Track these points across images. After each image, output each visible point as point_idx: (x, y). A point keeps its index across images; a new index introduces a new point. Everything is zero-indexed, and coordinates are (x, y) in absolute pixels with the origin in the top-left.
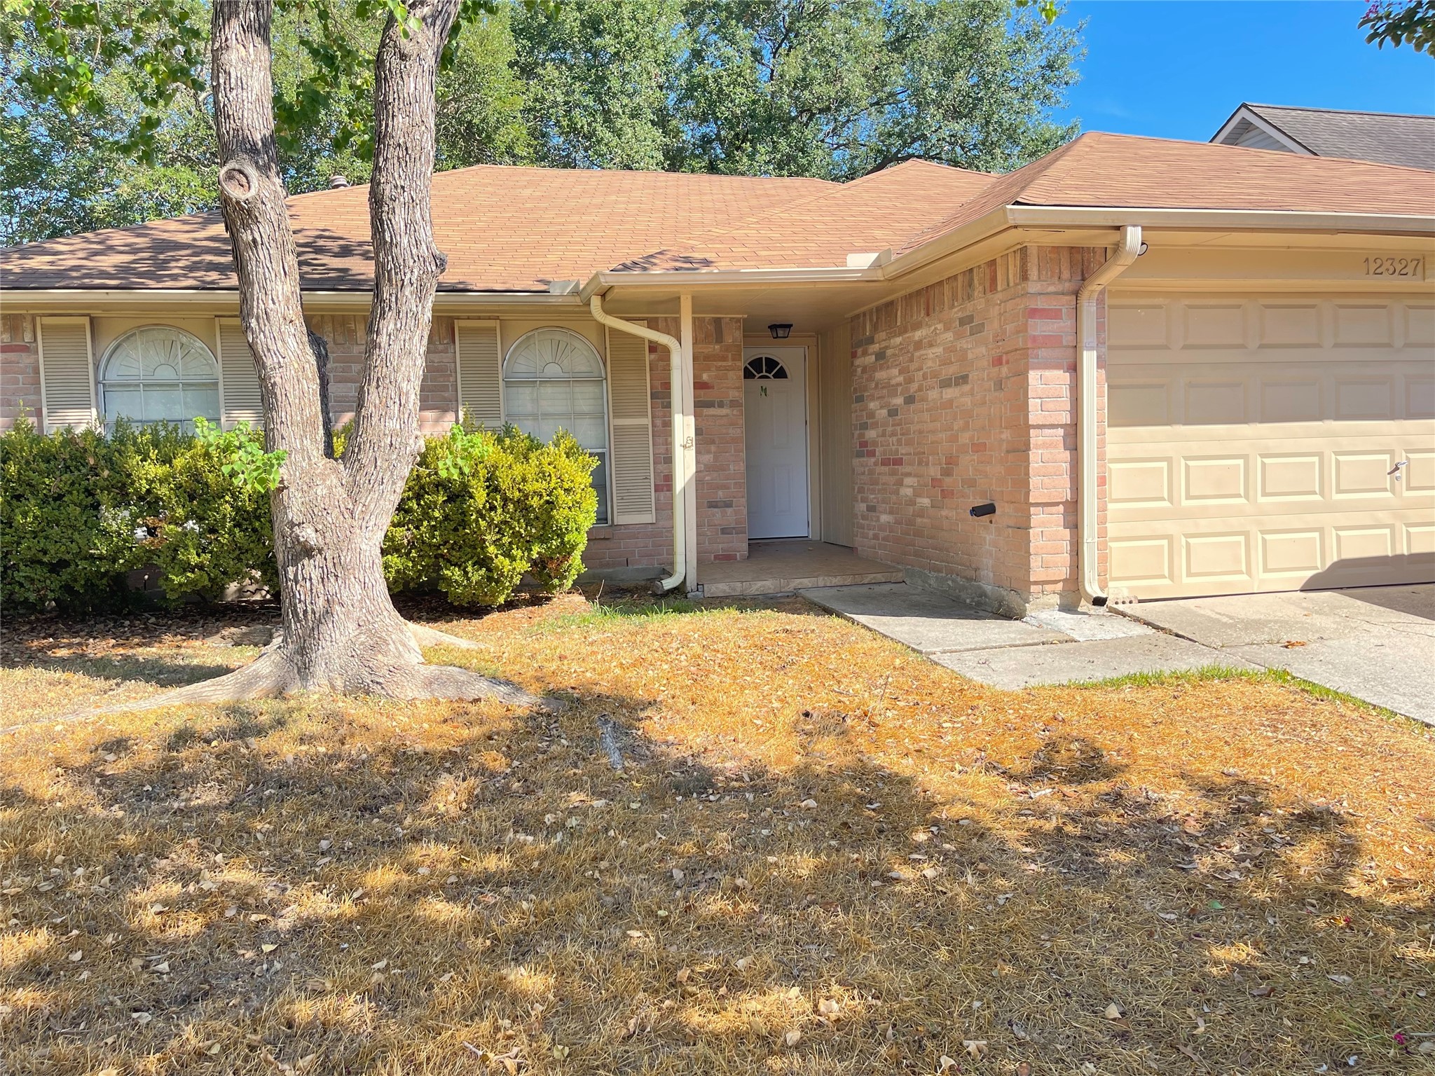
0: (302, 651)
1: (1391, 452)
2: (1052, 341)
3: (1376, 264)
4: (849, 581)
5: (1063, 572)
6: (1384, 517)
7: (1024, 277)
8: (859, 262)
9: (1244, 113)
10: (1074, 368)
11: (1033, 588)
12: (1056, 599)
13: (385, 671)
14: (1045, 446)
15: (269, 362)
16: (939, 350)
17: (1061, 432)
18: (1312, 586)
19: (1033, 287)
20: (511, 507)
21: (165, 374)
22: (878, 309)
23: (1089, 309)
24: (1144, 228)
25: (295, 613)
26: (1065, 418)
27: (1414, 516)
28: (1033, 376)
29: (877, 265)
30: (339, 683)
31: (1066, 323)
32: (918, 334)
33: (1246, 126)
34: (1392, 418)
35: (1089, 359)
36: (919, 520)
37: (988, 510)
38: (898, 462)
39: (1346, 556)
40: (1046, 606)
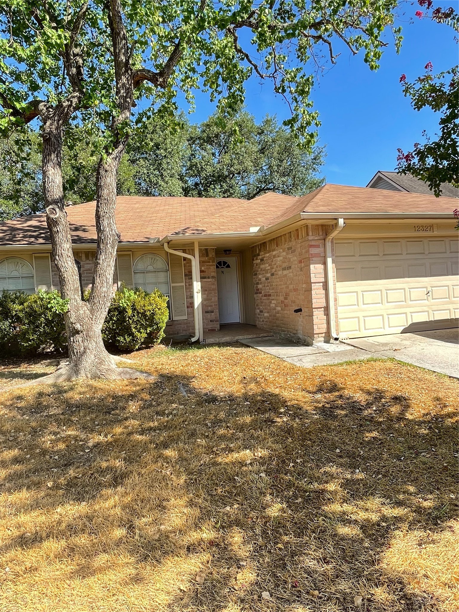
0: (76, 365)
1: (426, 288)
2: (317, 255)
3: (418, 228)
4: (255, 336)
5: (324, 330)
6: (426, 309)
7: (308, 235)
8: (254, 230)
9: (379, 174)
10: (325, 263)
11: (315, 336)
12: (323, 339)
13: (105, 371)
14: (317, 289)
15: (62, 270)
16: (281, 258)
17: (321, 284)
18: (404, 332)
19: (311, 238)
20: (140, 315)
21: (15, 274)
22: (260, 244)
23: (329, 245)
24: (344, 219)
25: (74, 353)
26: (323, 280)
27: (435, 308)
28: (312, 267)
29: (260, 231)
30: (89, 376)
31: (321, 249)
32: (274, 253)
33: (380, 178)
34: (426, 277)
35: (329, 260)
36: (277, 315)
37: (299, 310)
38: (270, 295)
39: (414, 321)
40: (320, 341)
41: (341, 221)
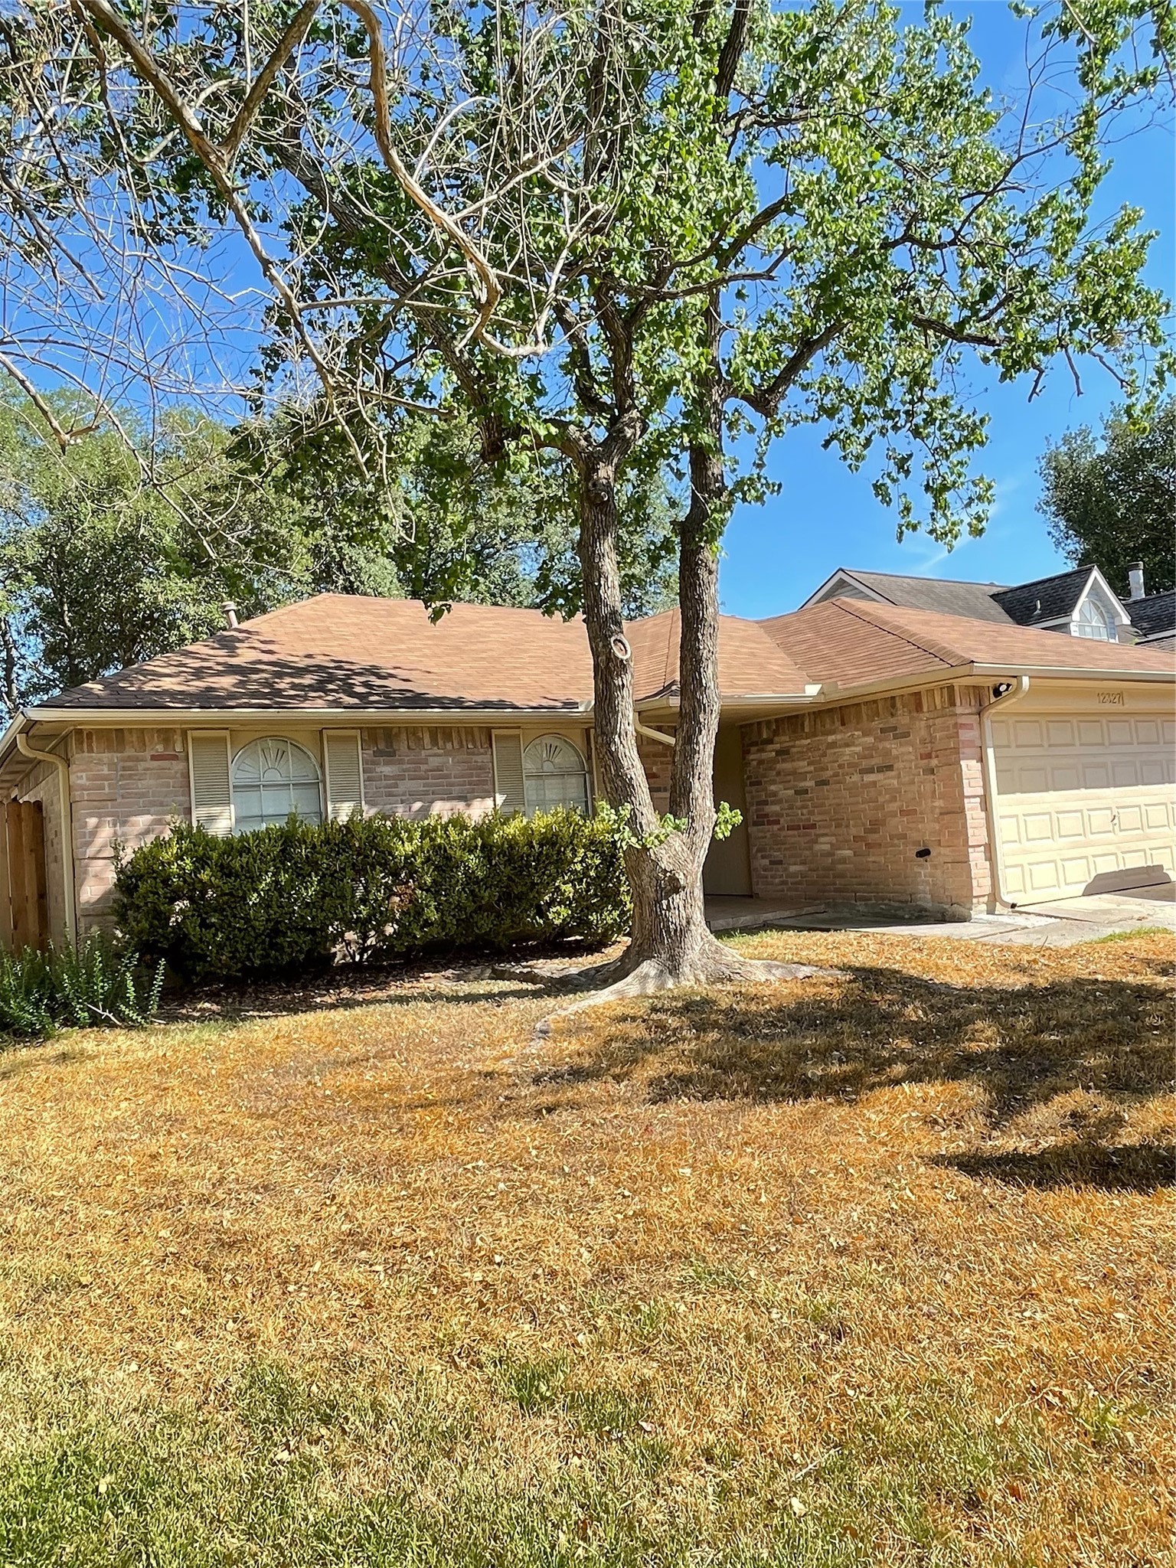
1: (1110, 808)
2: (970, 743)
3: (1104, 696)
5: (987, 890)
6: (1112, 849)
7: (953, 704)
8: (812, 690)
9: (841, 574)
10: (982, 760)
11: (975, 901)
12: (984, 907)
14: (972, 809)
16: (858, 749)
17: (978, 800)
18: (1088, 893)
19: (959, 710)
21: (272, 776)
22: (777, 720)
23: (987, 723)
24: (1032, 678)
26: (981, 792)
27: (1126, 847)
28: (963, 763)
29: (821, 692)
31: (975, 733)
32: (831, 738)
33: (842, 583)
34: (1108, 787)
35: (990, 752)
36: (840, 866)
37: (924, 853)
38: (813, 826)
39: (1100, 872)
40: (981, 912)
41: (1026, 680)
